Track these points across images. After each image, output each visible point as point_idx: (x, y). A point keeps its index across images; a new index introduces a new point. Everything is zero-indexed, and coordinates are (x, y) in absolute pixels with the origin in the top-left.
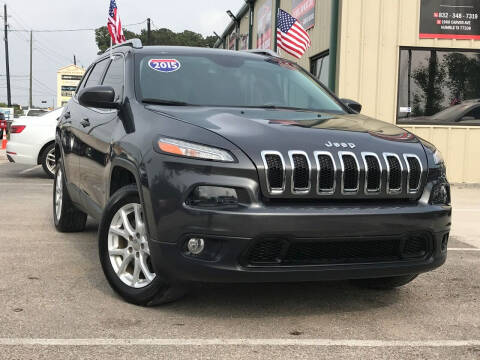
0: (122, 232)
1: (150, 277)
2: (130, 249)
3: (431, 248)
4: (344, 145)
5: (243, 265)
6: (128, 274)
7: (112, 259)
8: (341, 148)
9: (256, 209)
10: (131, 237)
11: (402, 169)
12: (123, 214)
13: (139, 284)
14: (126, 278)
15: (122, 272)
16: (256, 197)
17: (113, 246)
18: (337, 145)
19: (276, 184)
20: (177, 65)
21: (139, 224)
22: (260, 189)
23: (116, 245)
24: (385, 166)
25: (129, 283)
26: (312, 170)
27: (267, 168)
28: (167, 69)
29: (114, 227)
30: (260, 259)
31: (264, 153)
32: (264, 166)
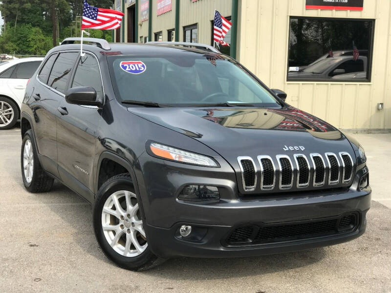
0: (114, 213)
1: (141, 249)
2: (122, 226)
3: (358, 223)
4: (296, 148)
5: (224, 246)
6: (120, 246)
7: (105, 233)
8: (295, 152)
9: (234, 204)
10: (122, 217)
11: (339, 165)
12: (115, 198)
13: (131, 254)
14: (119, 249)
15: (115, 244)
16: (234, 193)
17: (106, 223)
18: (291, 148)
19: (250, 182)
20: (143, 66)
21: (130, 207)
22: (238, 187)
23: (109, 221)
24: (327, 164)
25: (121, 253)
26: (276, 171)
27: (242, 170)
28: (136, 71)
29: (107, 208)
30: (236, 240)
31: (240, 159)
32: (240, 169)
